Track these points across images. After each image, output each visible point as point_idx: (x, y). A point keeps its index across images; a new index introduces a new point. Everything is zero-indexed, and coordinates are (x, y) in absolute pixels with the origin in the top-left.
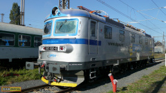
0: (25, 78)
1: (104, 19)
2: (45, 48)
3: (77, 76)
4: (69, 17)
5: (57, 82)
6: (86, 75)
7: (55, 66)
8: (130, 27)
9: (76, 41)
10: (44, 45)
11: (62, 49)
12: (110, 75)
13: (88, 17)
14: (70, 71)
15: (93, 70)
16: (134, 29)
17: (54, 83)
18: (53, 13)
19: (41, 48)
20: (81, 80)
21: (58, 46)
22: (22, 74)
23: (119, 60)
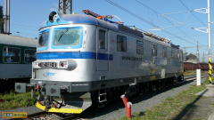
0: (14, 105)
1: (116, 26)
2: (40, 65)
3: (82, 100)
4: (71, 25)
5: (56, 107)
6: (94, 98)
7: (54, 87)
8: (150, 36)
9: (81, 55)
10: (38, 61)
11: (62, 65)
12: (123, 96)
13: (95, 24)
14: (72, 93)
16: (156, 38)
17: (53, 110)
18: (51, 19)
19: (35, 65)
20: (87, 104)
21: (58, 61)
22: (9, 100)
23: (137, 78)
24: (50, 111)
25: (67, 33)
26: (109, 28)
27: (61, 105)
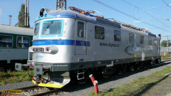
2: (33, 50)
3: (63, 78)
8: (129, 26)
9: (62, 43)
11: (48, 50)
12: (91, 76)
14: (54, 72)
15: (80, 71)
16: (134, 28)
17: (41, 84)
18: (41, 14)
20: (66, 81)
21: (44, 47)
24: (39, 85)
25: (52, 25)
26: (87, 21)
27: (48, 81)
